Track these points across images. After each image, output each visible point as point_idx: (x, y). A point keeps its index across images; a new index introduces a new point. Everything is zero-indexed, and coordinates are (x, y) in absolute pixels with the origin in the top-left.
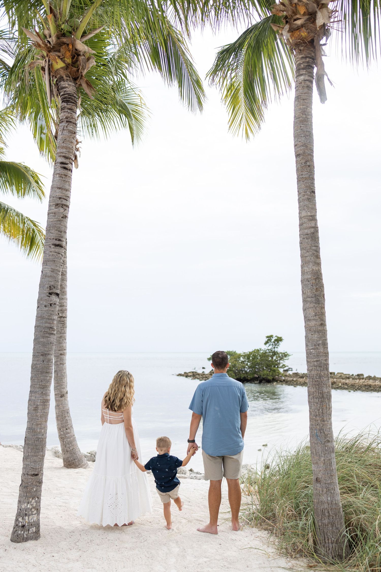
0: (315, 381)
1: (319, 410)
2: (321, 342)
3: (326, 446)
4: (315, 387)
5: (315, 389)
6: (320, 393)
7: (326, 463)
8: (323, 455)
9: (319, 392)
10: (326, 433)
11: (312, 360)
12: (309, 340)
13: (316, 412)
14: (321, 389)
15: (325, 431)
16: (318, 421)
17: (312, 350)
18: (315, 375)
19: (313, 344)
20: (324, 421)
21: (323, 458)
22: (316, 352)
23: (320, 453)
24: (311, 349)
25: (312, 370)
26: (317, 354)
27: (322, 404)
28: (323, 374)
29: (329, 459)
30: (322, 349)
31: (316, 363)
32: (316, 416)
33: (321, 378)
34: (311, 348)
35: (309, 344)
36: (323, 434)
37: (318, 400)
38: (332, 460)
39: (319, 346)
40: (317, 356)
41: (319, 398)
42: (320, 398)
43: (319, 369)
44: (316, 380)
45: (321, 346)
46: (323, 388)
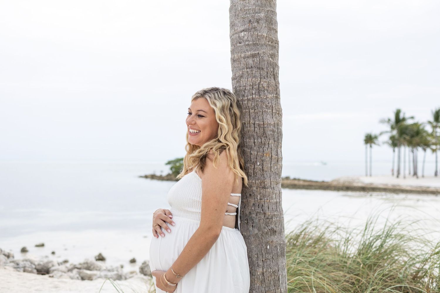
0: (248, 100)
2: (262, 15)
3: (267, 243)
5: (247, 118)
6: (259, 125)
7: (267, 281)
8: (261, 263)
9: (257, 122)
10: (268, 213)
11: (243, 55)
12: (237, 12)
14: (260, 118)
15: (266, 209)
16: (251, 187)
17: (242, 34)
18: (248, 88)
19: (247, 20)
20: (264, 188)
21: (261, 270)
22: (252, 36)
23: (254, 259)
24: (241, 32)
25: (242, 77)
26: (253, 41)
27: (261, 150)
28: (265, 85)
29: (274, 272)
30: (266, 30)
31: (250, 61)
33: (262, 93)
34: (242, 29)
35: (237, 22)
36: (263, 217)
37: (252, 141)
38: (280, 272)
39: (258, 22)
40: (254, 45)
41: (256, 137)
42: (258, 137)
43: (258, 74)
44: (250, 97)
45: (263, 24)
46: (265, 115)
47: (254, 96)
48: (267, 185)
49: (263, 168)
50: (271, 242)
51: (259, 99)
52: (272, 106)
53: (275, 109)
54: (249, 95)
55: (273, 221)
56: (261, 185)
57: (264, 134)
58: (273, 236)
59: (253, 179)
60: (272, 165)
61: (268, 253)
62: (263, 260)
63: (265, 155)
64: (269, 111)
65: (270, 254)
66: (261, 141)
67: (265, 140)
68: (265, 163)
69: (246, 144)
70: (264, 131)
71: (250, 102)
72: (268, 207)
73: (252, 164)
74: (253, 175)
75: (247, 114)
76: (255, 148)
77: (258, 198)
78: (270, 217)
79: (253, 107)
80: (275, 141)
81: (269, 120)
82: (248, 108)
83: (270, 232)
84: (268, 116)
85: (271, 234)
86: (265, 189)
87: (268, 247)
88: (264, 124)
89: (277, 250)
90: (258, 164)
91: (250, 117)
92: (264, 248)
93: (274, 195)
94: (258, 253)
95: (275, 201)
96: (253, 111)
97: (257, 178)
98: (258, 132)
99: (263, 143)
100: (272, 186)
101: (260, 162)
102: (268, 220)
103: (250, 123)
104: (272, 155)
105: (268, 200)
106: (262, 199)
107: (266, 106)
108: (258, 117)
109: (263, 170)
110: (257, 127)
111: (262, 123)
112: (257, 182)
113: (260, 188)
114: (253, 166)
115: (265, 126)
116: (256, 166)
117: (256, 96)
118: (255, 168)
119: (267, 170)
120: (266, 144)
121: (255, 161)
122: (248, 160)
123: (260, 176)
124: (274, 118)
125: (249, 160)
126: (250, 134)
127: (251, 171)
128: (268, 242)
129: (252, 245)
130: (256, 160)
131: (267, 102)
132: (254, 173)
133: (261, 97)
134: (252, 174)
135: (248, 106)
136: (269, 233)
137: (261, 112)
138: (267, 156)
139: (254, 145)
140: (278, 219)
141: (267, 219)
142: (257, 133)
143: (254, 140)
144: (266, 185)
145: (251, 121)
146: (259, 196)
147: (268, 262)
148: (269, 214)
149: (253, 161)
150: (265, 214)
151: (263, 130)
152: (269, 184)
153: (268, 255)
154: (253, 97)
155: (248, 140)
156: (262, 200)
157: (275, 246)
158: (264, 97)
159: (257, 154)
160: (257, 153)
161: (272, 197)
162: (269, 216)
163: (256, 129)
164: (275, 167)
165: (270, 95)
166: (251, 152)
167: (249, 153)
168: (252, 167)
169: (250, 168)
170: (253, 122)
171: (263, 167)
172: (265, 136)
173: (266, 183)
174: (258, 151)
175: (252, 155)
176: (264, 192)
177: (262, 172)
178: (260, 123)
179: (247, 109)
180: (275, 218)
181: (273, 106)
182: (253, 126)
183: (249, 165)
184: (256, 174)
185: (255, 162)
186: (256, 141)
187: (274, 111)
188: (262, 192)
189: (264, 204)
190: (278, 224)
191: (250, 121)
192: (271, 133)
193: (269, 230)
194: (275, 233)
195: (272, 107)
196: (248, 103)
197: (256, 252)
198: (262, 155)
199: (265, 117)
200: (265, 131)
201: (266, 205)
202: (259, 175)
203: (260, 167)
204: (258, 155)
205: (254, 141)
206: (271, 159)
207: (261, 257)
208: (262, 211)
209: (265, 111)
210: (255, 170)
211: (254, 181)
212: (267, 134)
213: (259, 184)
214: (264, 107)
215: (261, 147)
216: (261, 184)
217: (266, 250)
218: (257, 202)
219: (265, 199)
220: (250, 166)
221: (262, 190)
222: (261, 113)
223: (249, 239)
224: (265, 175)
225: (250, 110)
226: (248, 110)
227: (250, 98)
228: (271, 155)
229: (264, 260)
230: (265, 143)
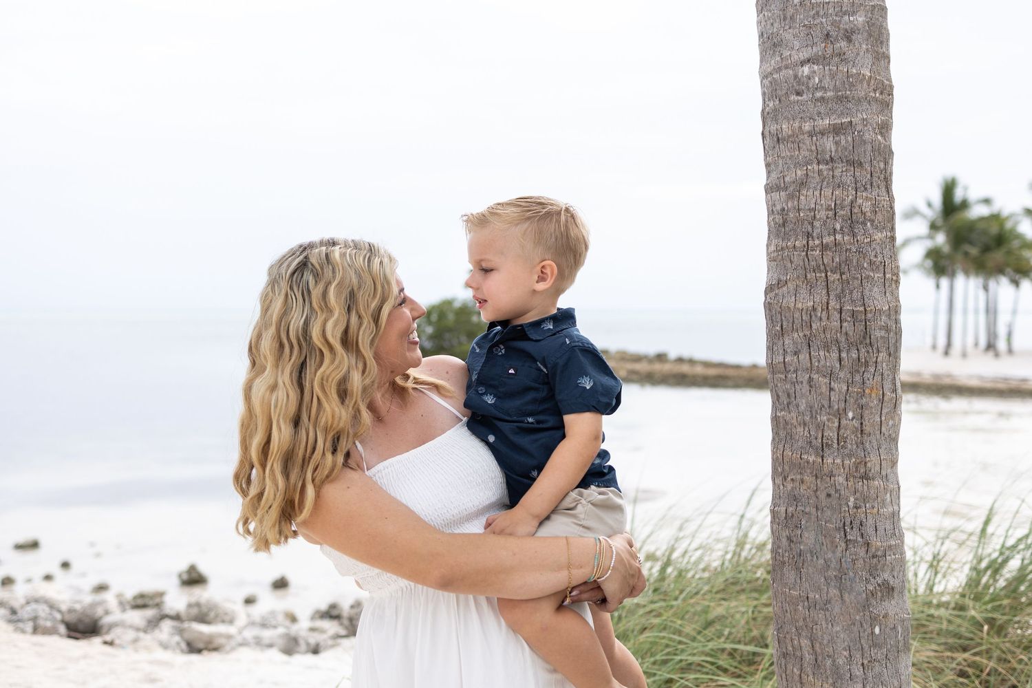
0: (824, 248)
1: (840, 414)
2: (860, 19)
3: (874, 620)
4: (822, 284)
5: (820, 296)
6: (853, 313)
8: (858, 672)
9: (848, 307)
10: (876, 542)
11: (807, 127)
12: (790, 11)
13: (821, 427)
14: (856, 295)
15: (871, 531)
16: (831, 475)
17: (806, 70)
18: (822, 214)
19: (817, 33)
20: (865, 477)
22: (833, 76)
23: (841, 661)
24: (803, 63)
25: (803, 184)
26: (836, 89)
27: (858, 378)
28: (867, 207)
30: (868, 60)
31: (829, 144)
32: (824, 447)
33: (859, 229)
34: (804, 55)
35: (788, 36)
36: (862, 552)
37: (835, 355)
39: (849, 40)
40: (840, 99)
41: (843, 345)
42: (850, 344)
43: (848, 179)
44: (828, 240)
45: (862, 44)
46: (867, 286)
47: (839, 237)
48: (873, 471)
49: (861, 427)
50: (883, 617)
51: (851, 244)
52: (885, 262)
53: (889, 270)
54: (825, 233)
55: (888, 562)
56: (856, 471)
57: (865, 338)
58: (886, 602)
59: (836, 454)
60: (883, 418)
61: (875, 645)
62: (863, 664)
63: (867, 391)
64: (876, 275)
65: (880, 647)
66: (859, 356)
67: (868, 352)
68: (866, 413)
69: (816, 364)
70: (866, 329)
71: (828, 252)
72: (876, 527)
73: (834, 415)
74: (835, 446)
75: (819, 283)
76: (842, 375)
77: (850, 504)
78: (879, 553)
79: (836, 267)
80: (890, 355)
81: (877, 300)
82: (822, 267)
83: (881, 591)
84: (876, 289)
85: (882, 596)
86: (867, 479)
87: (877, 630)
88: (865, 310)
89: (896, 637)
90: (850, 415)
91: (828, 291)
92: (866, 633)
93: (888, 495)
94: (851, 644)
95: (890, 509)
96: (837, 276)
97: (847, 451)
98: (851, 333)
99: (863, 360)
100: (884, 473)
101: (853, 412)
102: (875, 559)
103: (830, 308)
104: (883, 393)
105: (876, 510)
106: (860, 507)
107: (871, 263)
108: (851, 293)
109: (862, 431)
110: (849, 319)
111: (862, 309)
112: (848, 462)
113: (855, 477)
114: (836, 421)
115: (869, 316)
116: (844, 422)
117: (845, 238)
118: (842, 427)
119: (872, 432)
120: (871, 363)
121: (841, 409)
122: (823, 406)
123: (855, 447)
124: (887, 294)
125: (826, 406)
126: (829, 336)
127: (831, 434)
128: (875, 619)
129: (834, 624)
130: (843, 405)
131: (873, 254)
132: (838, 439)
133: (858, 241)
134: (832, 441)
135: (823, 264)
136: (879, 594)
137: (857, 278)
138: (873, 395)
139: (838, 365)
140: (897, 556)
141: (873, 557)
142: (846, 334)
143: (840, 352)
144: (870, 471)
145: (832, 303)
146: (852, 499)
147: (877, 669)
148: (879, 544)
149: (836, 407)
150: (868, 544)
151: (862, 327)
152: (878, 468)
153: (876, 651)
154: (835, 240)
155: (822, 353)
156: (859, 510)
157: (892, 626)
158: (865, 240)
159: (848, 390)
160: (848, 387)
161: (884, 501)
162: (877, 550)
163: (845, 324)
164: (891, 423)
165: (879, 234)
166: (830, 383)
167: (826, 387)
168: (834, 423)
169: (828, 426)
170: (838, 307)
171: (862, 424)
172: (868, 341)
173: (869, 465)
174: (850, 381)
175: (832, 393)
176: (865, 487)
177: (859, 436)
178: (855, 309)
179: (821, 272)
180: (892, 553)
181: (886, 264)
182: (838, 316)
183: (825, 418)
184: (845, 442)
185: (841, 412)
186: (844, 355)
187: (887, 276)
188: (860, 489)
189: (864, 520)
190: (897, 569)
191: (828, 304)
192: (883, 333)
193: (879, 585)
194: (891, 593)
195: (885, 265)
196: (822, 254)
197: (846, 643)
198: (860, 393)
199: (867, 292)
200: (868, 330)
201: (870, 521)
202: (851, 444)
203: (856, 425)
204: (849, 392)
205: (840, 355)
206: (882, 403)
207: (858, 656)
208: (859, 539)
209: (868, 277)
210: (842, 431)
211: (838, 461)
212: (872, 337)
213: (851, 468)
214: (865, 265)
215: (858, 371)
216: (857, 468)
217: (870, 638)
218: (848, 515)
219: (867, 505)
220: (828, 420)
221: (860, 484)
222: (857, 283)
223: (828, 609)
224: (867, 445)
225: (829, 274)
226: (823, 275)
227: (827, 243)
228: (881, 392)
229: (866, 662)
230: (866, 362)
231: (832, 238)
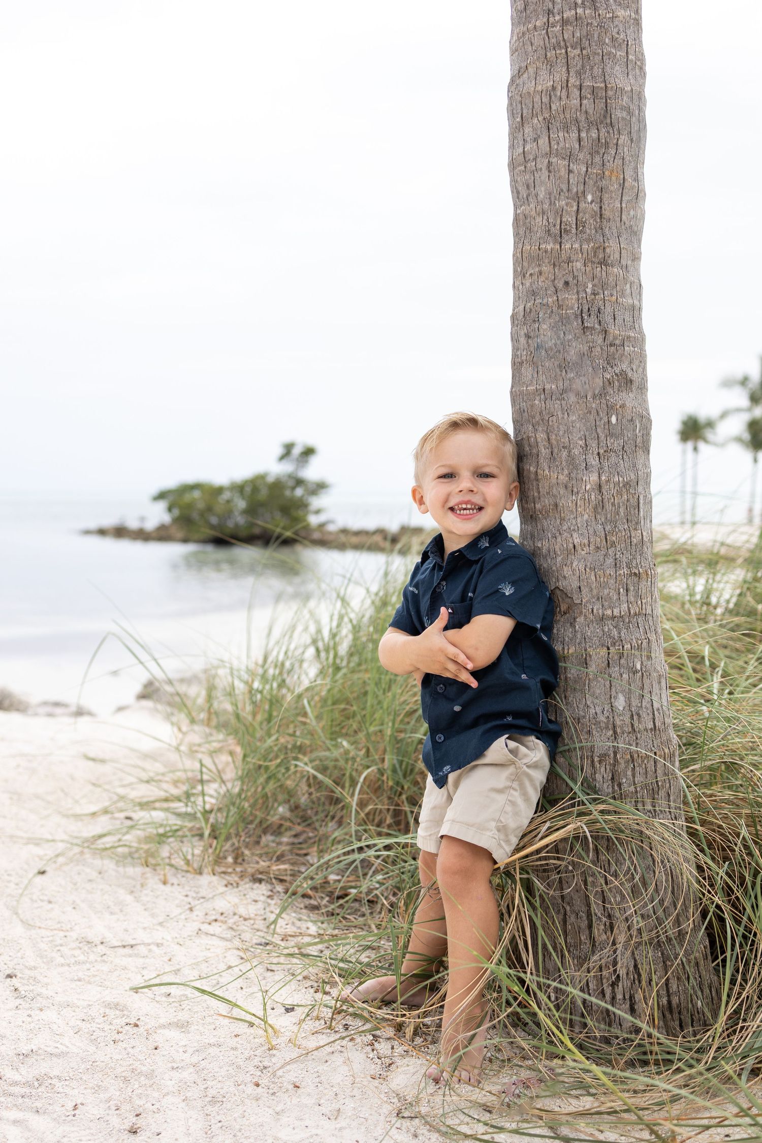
0: (564, 22)
1: (579, 198)
3: (610, 409)
4: (562, 61)
5: (560, 73)
6: (593, 90)
7: (608, 507)
8: (594, 461)
9: (588, 83)
10: (614, 330)
13: (560, 213)
14: (597, 71)
15: (609, 318)
16: (569, 261)
20: (604, 262)
21: (594, 477)
23: (576, 452)
27: (597, 159)
29: (627, 485)
32: (563, 232)
36: (600, 340)
37: (574, 135)
38: (640, 489)
41: (583, 124)
42: (590, 124)
44: (569, 14)
46: (609, 64)
47: (580, 11)
48: (612, 258)
49: (601, 211)
50: (620, 407)
51: (592, 18)
52: (628, 41)
53: (633, 52)
54: (566, 8)
55: (626, 353)
56: (595, 256)
57: (605, 117)
58: (624, 394)
59: (574, 239)
60: (624, 205)
61: (611, 435)
62: (599, 454)
63: (606, 173)
64: (618, 53)
65: (617, 438)
66: (599, 136)
67: (608, 132)
68: (606, 196)
69: (556, 147)
70: (606, 107)
71: (569, 27)
72: (614, 315)
73: (573, 199)
74: (574, 231)
75: (559, 61)
76: (581, 156)
77: (587, 290)
78: (617, 342)
79: (577, 42)
80: (632, 140)
81: (618, 78)
82: (562, 44)
83: (618, 381)
84: (617, 68)
85: (620, 386)
86: (606, 265)
87: (614, 419)
88: (606, 86)
89: (634, 430)
90: (589, 198)
91: (568, 68)
92: (602, 422)
93: (628, 286)
94: (587, 434)
95: (630, 301)
96: (578, 51)
97: (585, 236)
98: (591, 111)
99: (604, 141)
100: (624, 262)
101: (593, 194)
102: (613, 348)
103: (569, 85)
104: (624, 178)
105: (614, 298)
106: (598, 294)
107: (613, 39)
108: (592, 69)
109: (601, 215)
110: (589, 96)
111: (603, 85)
112: (587, 246)
113: (593, 262)
114: (575, 204)
115: (610, 93)
116: (582, 205)
117: (586, 12)
118: (580, 209)
119: (611, 218)
120: (611, 145)
121: (580, 192)
122: (562, 190)
123: (593, 232)
124: (630, 77)
125: (565, 190)
126: (568, 116)
127: (570, 219)
128: (612, 407)
129: (570, 413)
130: (582, 188)
131: (616, 30)
132: (576, 224)
133: (599, 15)
134: (571, 227)
135: (564, 40)
136: (616, 383)
137: (598, 54)
138: (614, 178)
139: (577, 146)
140: (636, 349)
141: (611, 345)
142: (586, 112)
143: (579, 132)
144: (609, 257)
145: (572, 80)
146: (590, 286)
147: (613, 459)
148: (617, 332)
149: (575, 190)
150: (606, 331)
151: (603, 105)
152: (617, 256)
153: (612, 440)
154: (576, 13)
155: (561, 134)
156: (597, 297)
157: (630, 418)
158: (608, 15)
159: (587, 171)
160: (587, 168)
161: (623, 291)
162: (615, 338)
163: (585, 102)
164: (632, 213)
165: (623, 12)
166: (569, 165)
167: (565, 170)
168: (572, 207)
169: (567, 211)
170: (578, 83)
171: (601, 208)
172: (609, 121)
173: (608, 250)
174: (590, 162)
175: (571, 175)
176: (604, 274)
177: (599, 220)
178: (595, 85)
179: (560, 48)
180: (631, 345)
181: (630, 43)
182: (578, 93)
183: (564, 202)
184: (584, 227)
185: (580, 195)
186: (583, 135)
187: (630, 57)
188: (599, 275)
189: (603, 308)
190: (637, 362)
191: (567, 81)
192: (624, 114)
193: (616, 375)
194: (629, 384)
195: (627, 45)
196: (563, 29)
197: (582, 433)
198: (600, 174)
199: (608, 69)
200: (608, 108)
201: (609, 309)
202: (590, 229)
203: (595, 209)
204: (588, 173)
205: (579, 135)
206: (623, 189)
207: (593, 445)
208: (597, 326)
209: (609, 53)
210: (581, 215)
211: (576, 246)
212: (613, 116)
213: (589, 253)
214: (607, 41)
215: (598, 153)
216: (595, 252)
217: (607, 427)
218: (585, 301)
219: (606, 292)
220: (567, 204)
221: (599, 269)
222: (598, 59)
223: (564, 399)
224: (607, 231)
225: (569, 49)
226: (563, 51)
227: (568, 18)
228: (622, 176)
229: (602, 451)
230: (607, 143)
231: (573, 12)
